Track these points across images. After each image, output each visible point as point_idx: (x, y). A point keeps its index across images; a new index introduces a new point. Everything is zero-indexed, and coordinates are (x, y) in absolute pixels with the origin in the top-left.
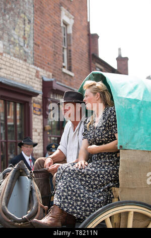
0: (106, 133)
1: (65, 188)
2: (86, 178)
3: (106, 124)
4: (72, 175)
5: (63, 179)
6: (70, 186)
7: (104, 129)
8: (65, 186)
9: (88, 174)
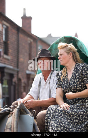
0: (80, 84)
1: (58, 124)
2: (70, 117)
3: (80, 76)
4: (61, 115)
5: (54, 117)
6: (62, 123)
7: (78, 81)
8: (58, 123)
9: (72, 114)
